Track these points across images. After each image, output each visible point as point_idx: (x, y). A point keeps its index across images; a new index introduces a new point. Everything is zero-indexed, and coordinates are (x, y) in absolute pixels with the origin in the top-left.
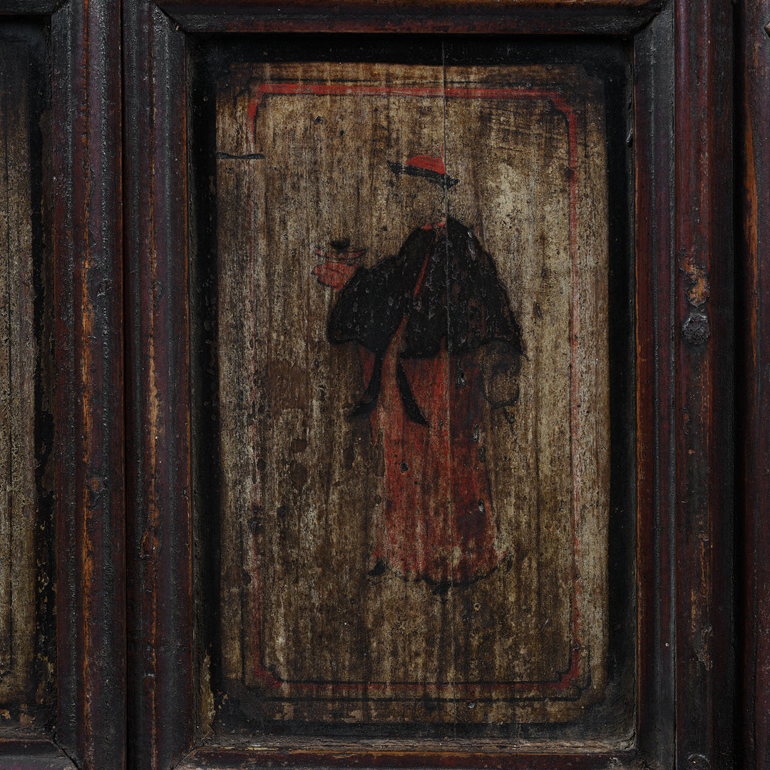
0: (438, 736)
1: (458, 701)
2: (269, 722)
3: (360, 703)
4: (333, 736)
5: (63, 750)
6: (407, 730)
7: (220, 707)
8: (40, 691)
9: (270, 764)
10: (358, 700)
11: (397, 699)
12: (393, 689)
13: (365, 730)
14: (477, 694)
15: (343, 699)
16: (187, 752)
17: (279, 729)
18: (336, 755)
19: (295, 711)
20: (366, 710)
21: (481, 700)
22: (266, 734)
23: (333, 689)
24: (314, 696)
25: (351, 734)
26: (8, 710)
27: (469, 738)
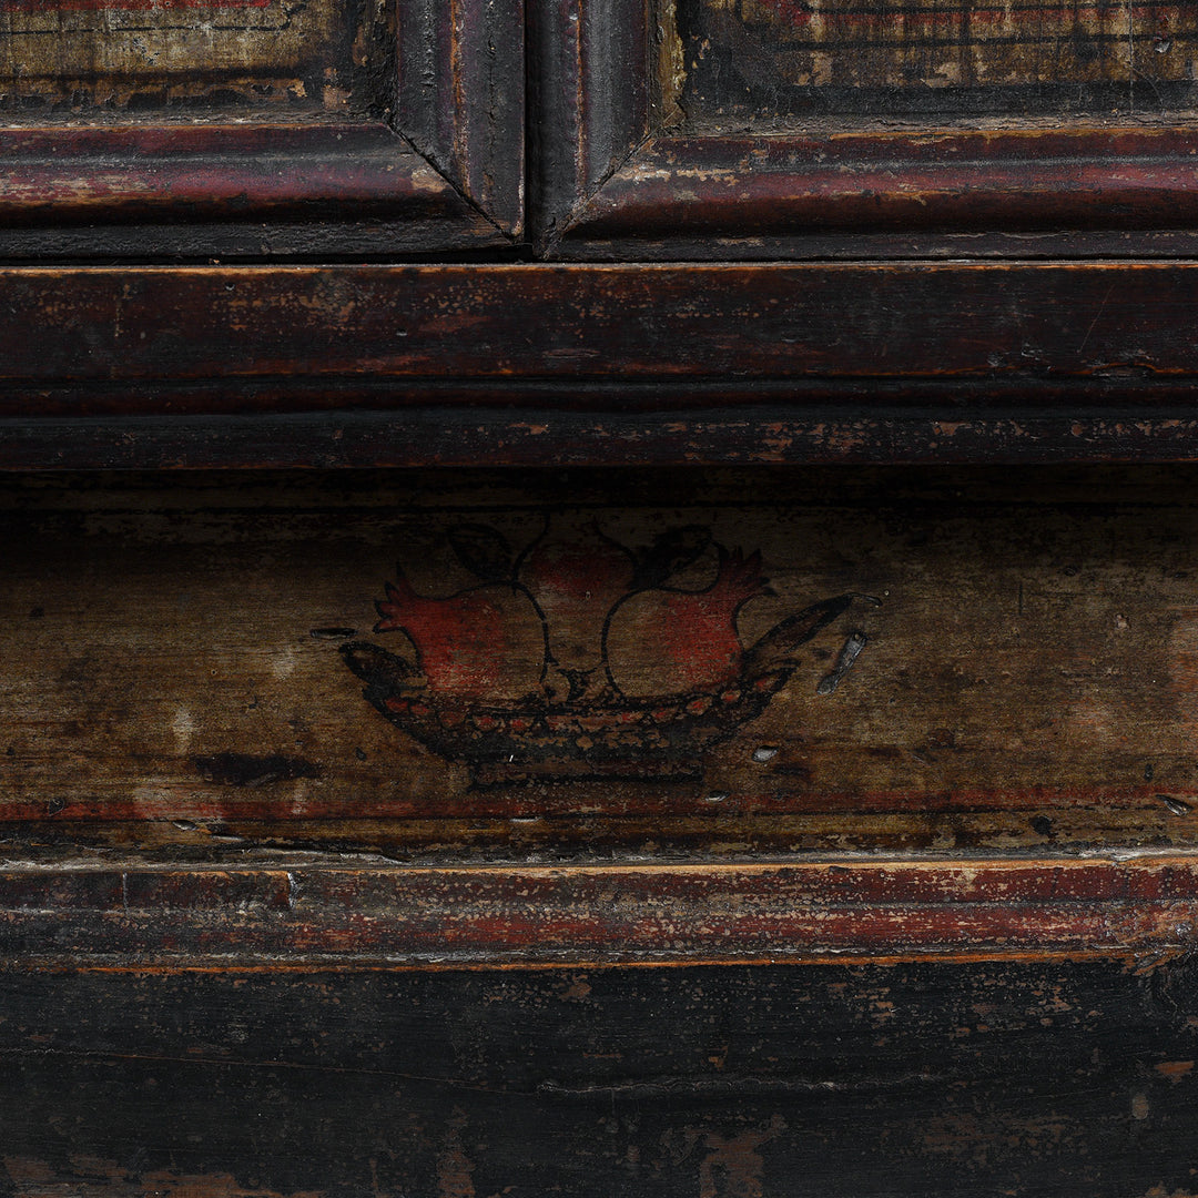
0: (1101, 108)
1: (1137, 38)
2: (786, 90)
3: (955, 49)
4: (904, 114)
5: (410, 141)
6: (1044, 98)
7: (694, 65)
8: (360, 42)
9: (793, 159)
10: (951, 42)
11: (1024, 40)
12: (1016, 20)
13: (963, 99)
14: (1172, 25)
15: (923, 42)
16: (638, 142)
17: (805, 104)
18: (917, 138)
19: (834, 66)
20: (967, 61)
21: (1179, 37)
22: (780, 115)
23: (905, 23)
24: (870, 39)
25: (939, 108)
26: (301, 79)
27: (1158, 109)
